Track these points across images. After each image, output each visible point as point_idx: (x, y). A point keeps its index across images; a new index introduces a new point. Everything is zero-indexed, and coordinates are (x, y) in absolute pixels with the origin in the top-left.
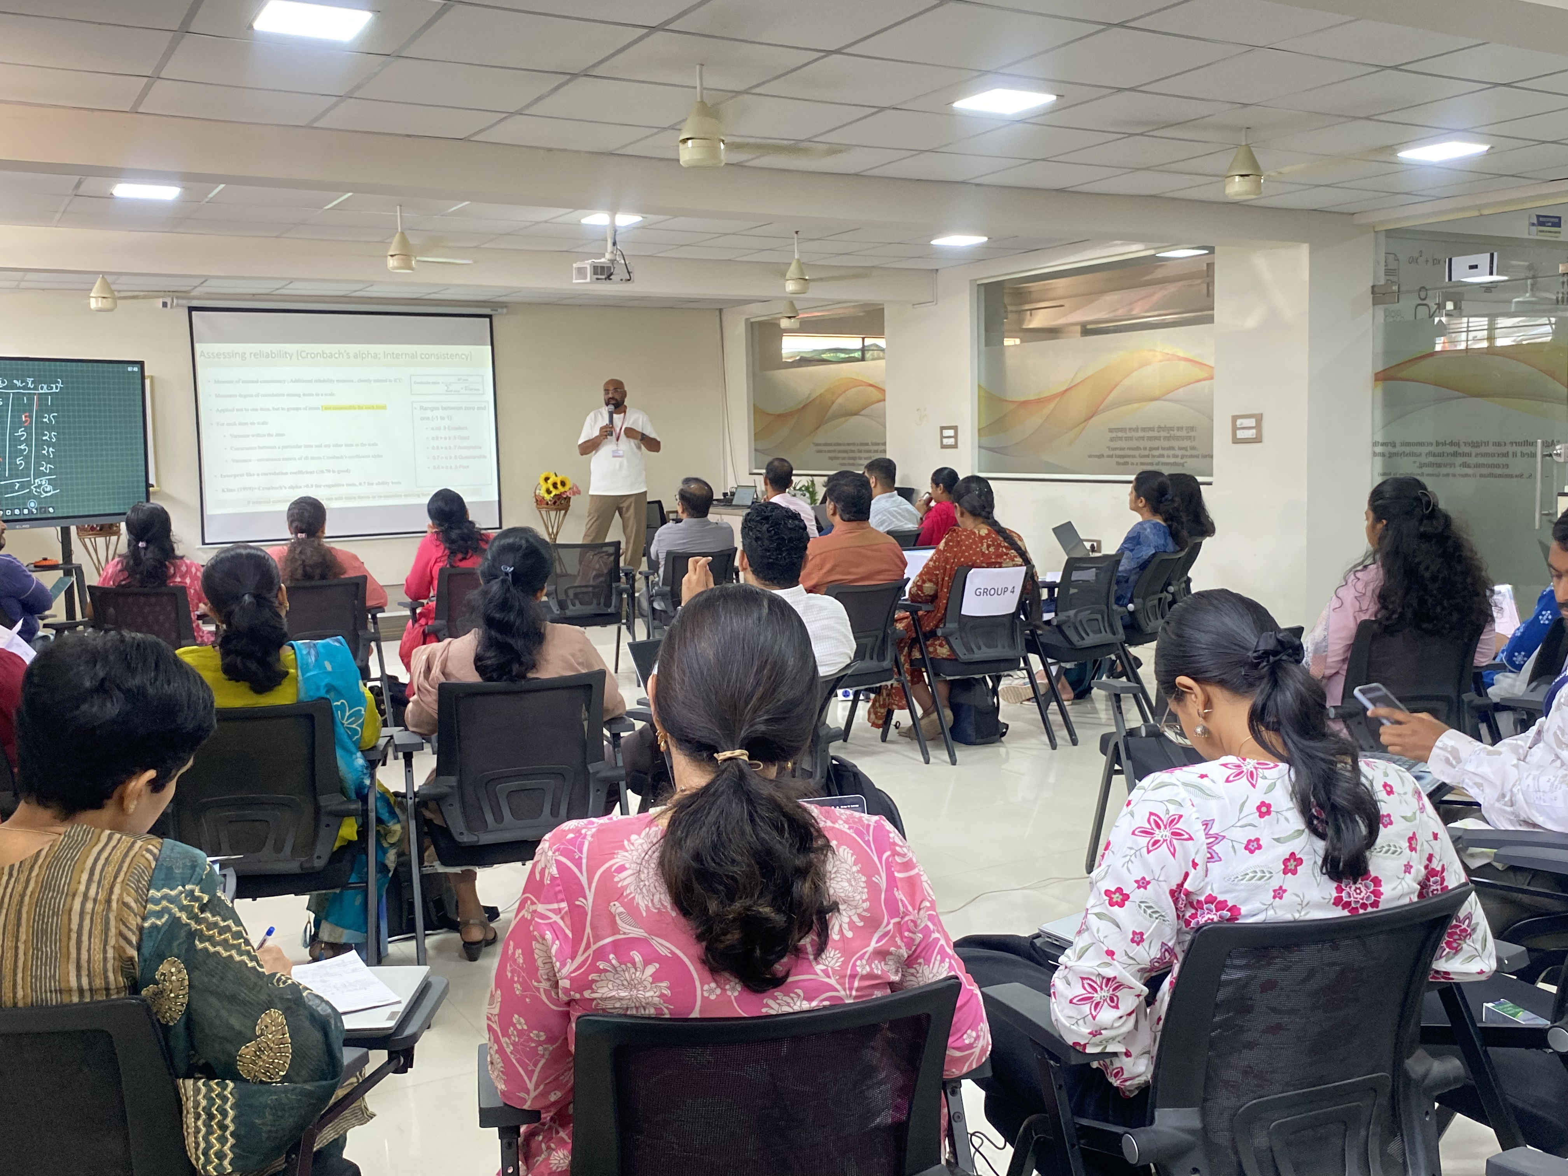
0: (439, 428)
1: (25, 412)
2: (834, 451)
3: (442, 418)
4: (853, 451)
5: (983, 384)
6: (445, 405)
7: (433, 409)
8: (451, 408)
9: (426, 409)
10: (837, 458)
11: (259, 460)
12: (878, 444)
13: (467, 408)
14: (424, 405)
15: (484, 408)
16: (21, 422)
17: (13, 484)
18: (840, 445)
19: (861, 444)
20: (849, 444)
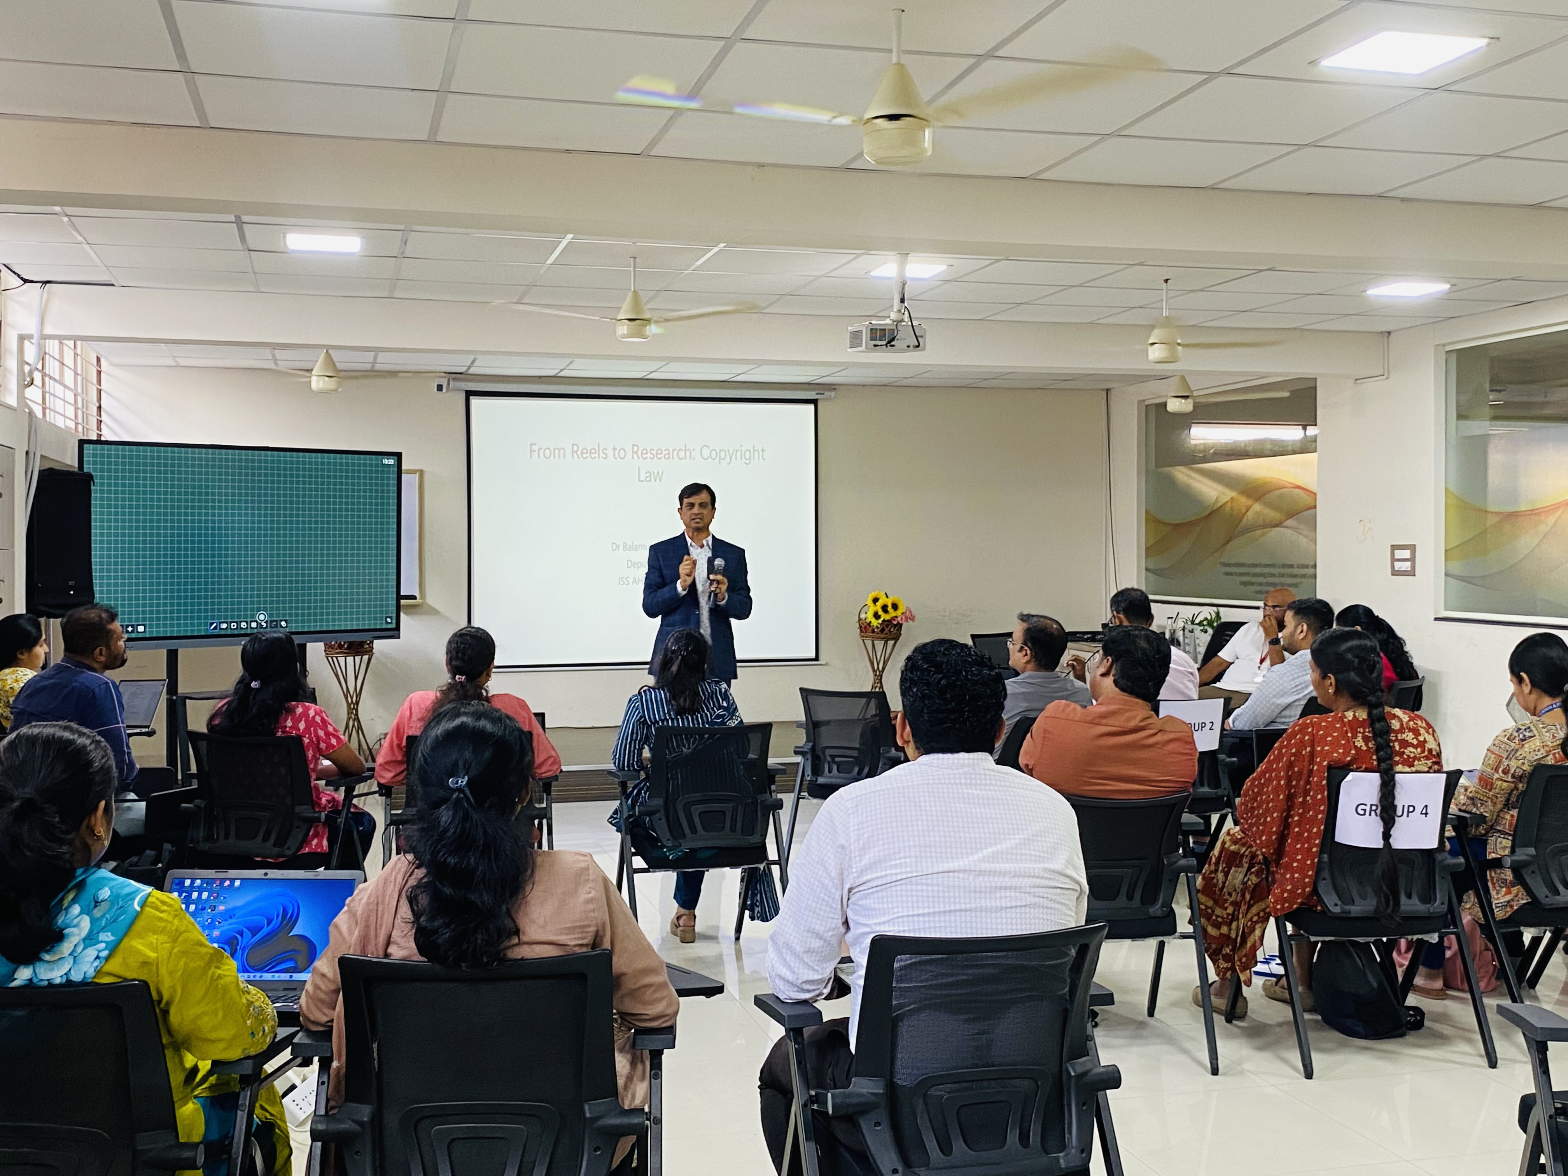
2: (1248, 574)
4: (1273, 575)
5: (1452, 489)
10: (1252, 584)
12: (1307, 567)
18: (1256, 566)
19: (1284, 566)
20: (1267, 566)
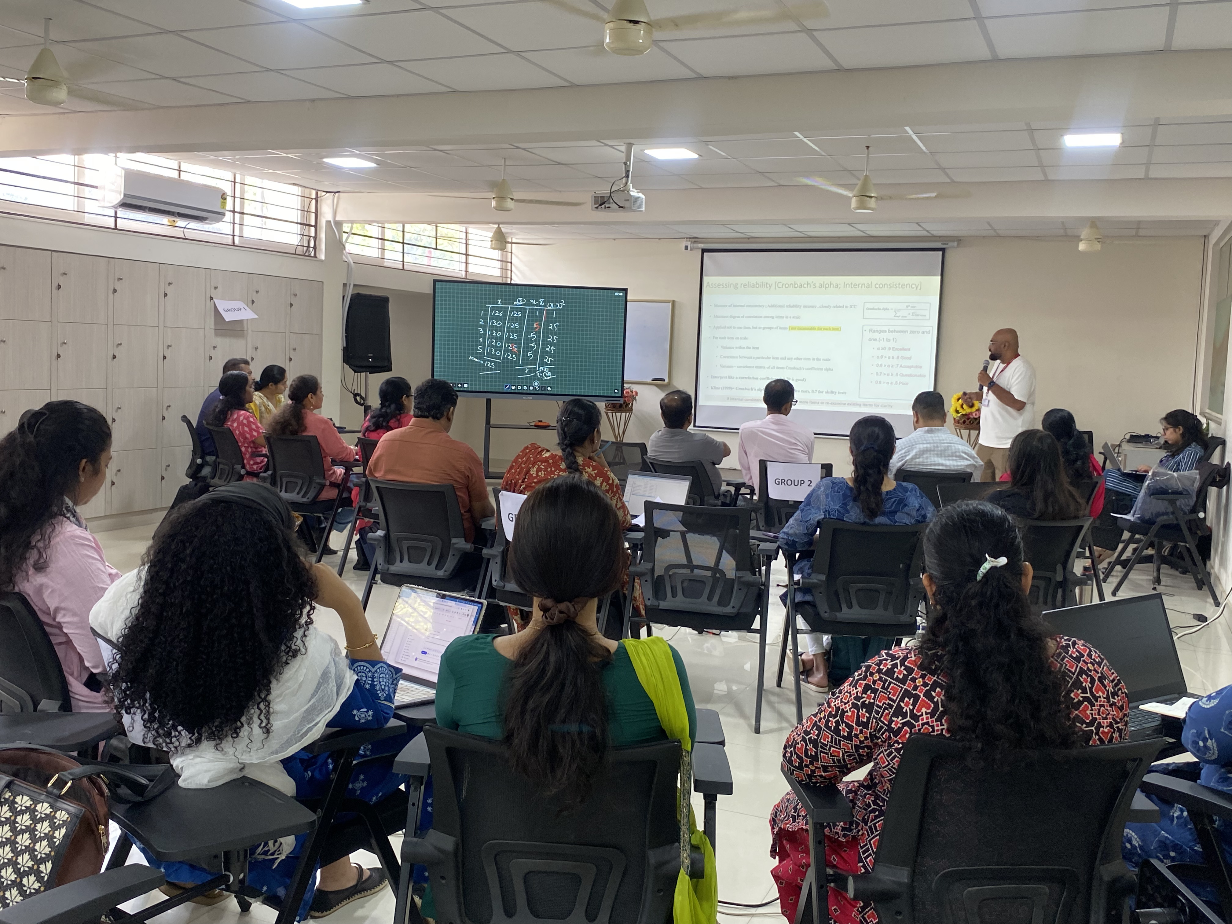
0: (884, 349)
1: (536, 322)
3: (888, 340)
6: (892, 329)
7: (880, 332)
8: (897, 332)
9: (875, 331)
11: (738, 367)
13: (913, 332)
14: (874, 328)
15: (928, 333)
16: (533, 328)
17: (524, 370)
